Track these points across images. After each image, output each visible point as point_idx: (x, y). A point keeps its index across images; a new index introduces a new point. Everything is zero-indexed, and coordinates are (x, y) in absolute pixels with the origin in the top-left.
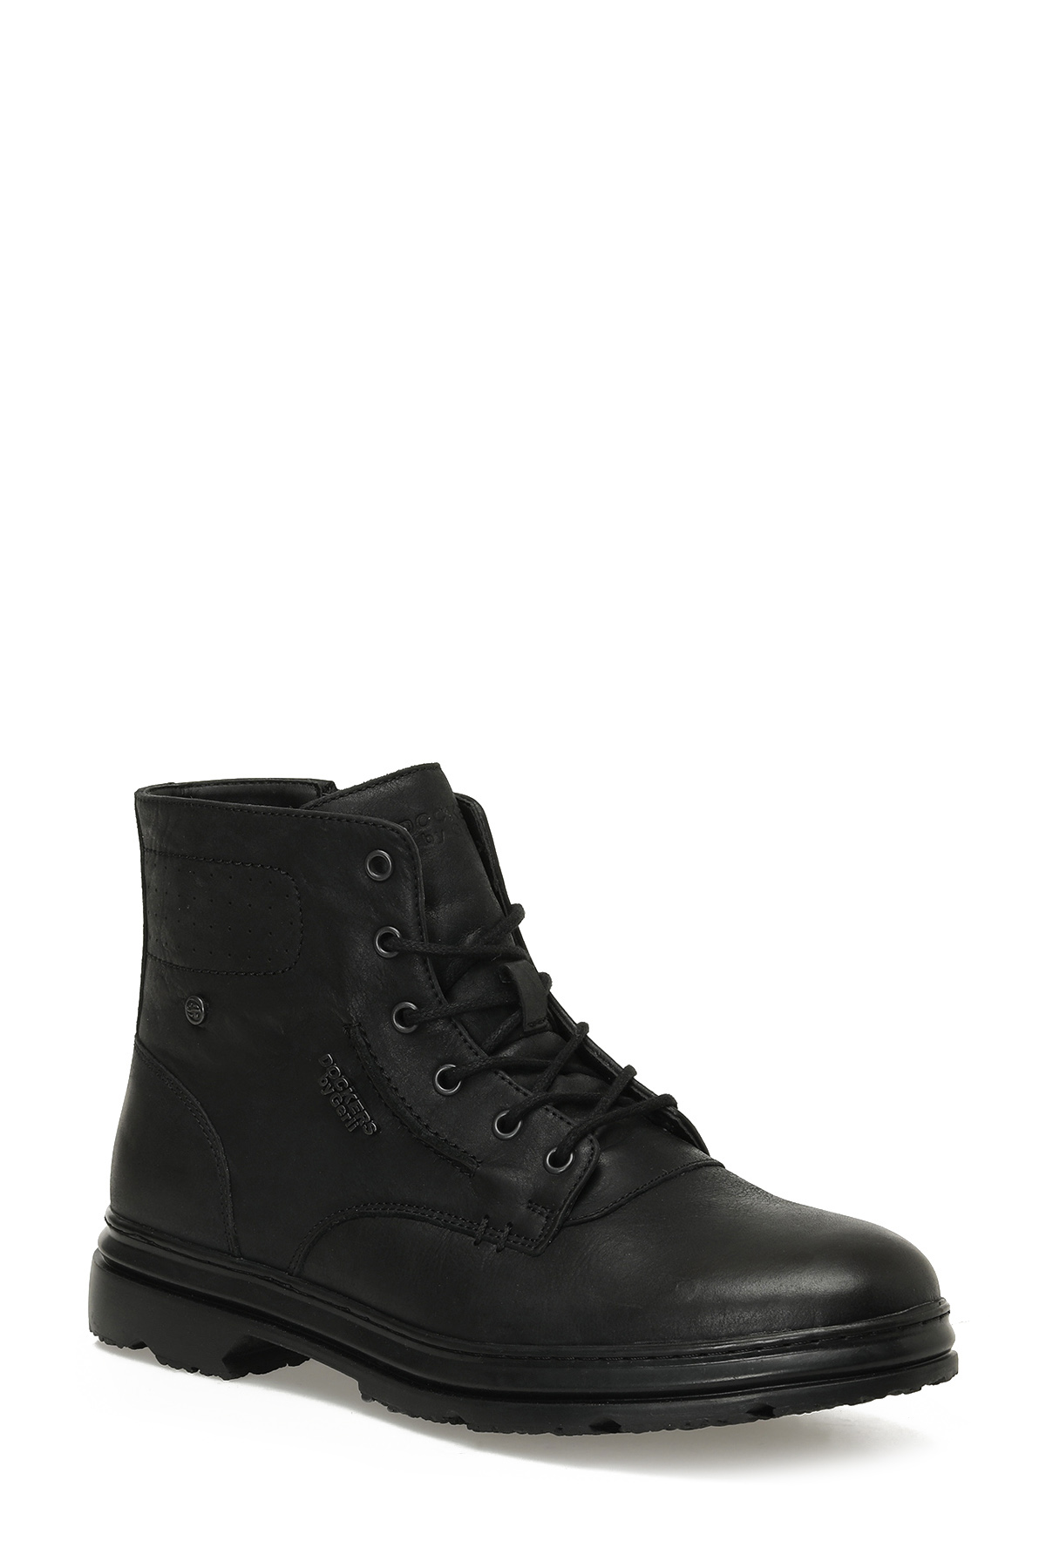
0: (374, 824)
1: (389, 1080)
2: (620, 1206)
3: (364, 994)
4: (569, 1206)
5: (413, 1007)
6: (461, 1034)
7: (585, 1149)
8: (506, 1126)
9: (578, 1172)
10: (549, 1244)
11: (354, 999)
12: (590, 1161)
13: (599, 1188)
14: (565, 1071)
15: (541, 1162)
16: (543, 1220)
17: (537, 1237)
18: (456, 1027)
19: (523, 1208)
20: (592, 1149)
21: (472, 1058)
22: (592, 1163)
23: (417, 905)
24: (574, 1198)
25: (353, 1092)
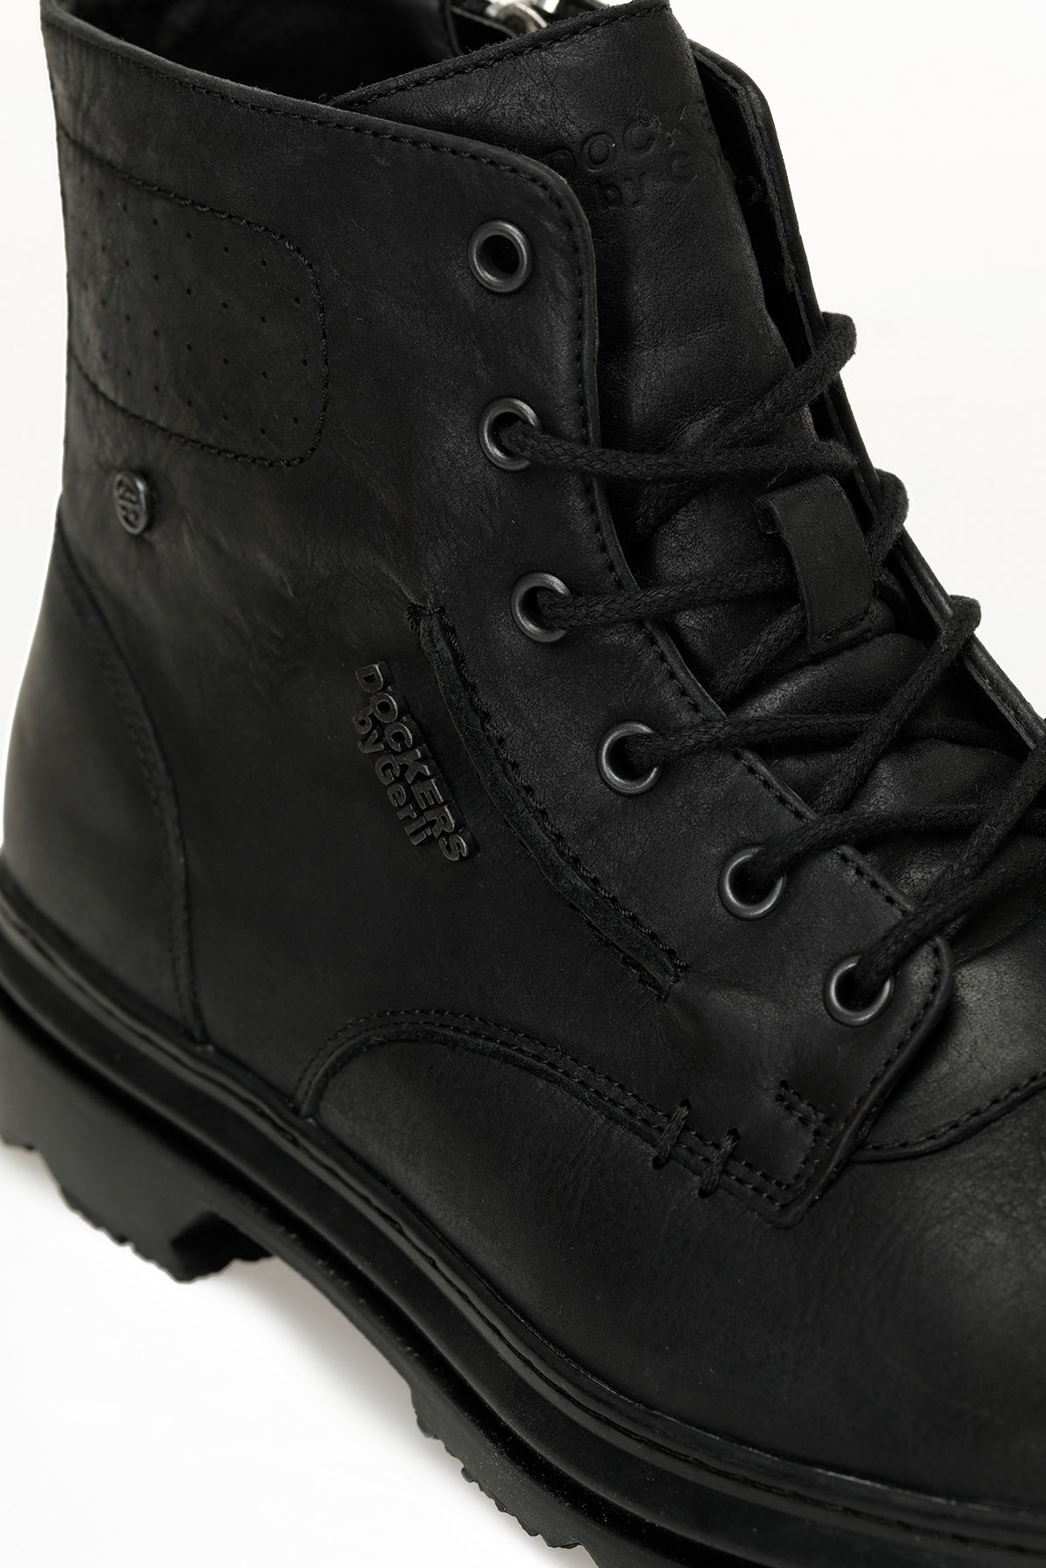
0: (492, 163)
1: (501, 741)
2: (987, 1124)
3: (453, 545)
4: (866, 1117)
5: (558, 585)
6: (663, 658)
7: (920, 971)
8: (750, 885)
9: (897, 1029)
10: (813, 1203)
11: (430, 555)
12: (927, 1005)
13: (945, 1067)
14: (902, 742)
15: (819, 989)
16: (809, 1140)
17: (790, 1180)
18: (653, 642)
19: (768, 1103)
20: (937, 973)
21: (685, 717)
22: (932, 1012)
23: (579, 358)
24: (882, 1094)
25: (423, 760)
